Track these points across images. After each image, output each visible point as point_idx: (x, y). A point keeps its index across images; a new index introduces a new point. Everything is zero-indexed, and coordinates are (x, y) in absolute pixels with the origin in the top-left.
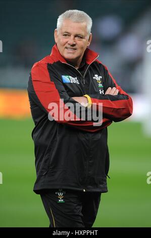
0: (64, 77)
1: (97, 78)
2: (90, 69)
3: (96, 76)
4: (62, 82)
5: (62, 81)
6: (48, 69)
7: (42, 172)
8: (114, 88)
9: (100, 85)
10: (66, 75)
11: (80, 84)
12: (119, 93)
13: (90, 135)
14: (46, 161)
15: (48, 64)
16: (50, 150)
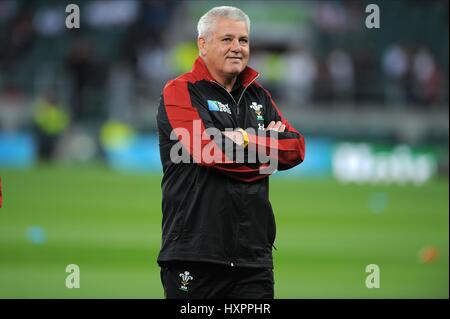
0: (210, 102)
1: (256, 107)
2: (246, 94)
3: (254, 104)
4: (208, 109)
5: (207, 107)
6: (189, 90)
7: (171, 236)
8: (279, 123)
9: (260, 117)
10: (213, 100)
11: (233, 115)
12: (286, 130)
13: (244, 186)
14: (178, 221)
15: (188, 83)
16: (185, 205)
